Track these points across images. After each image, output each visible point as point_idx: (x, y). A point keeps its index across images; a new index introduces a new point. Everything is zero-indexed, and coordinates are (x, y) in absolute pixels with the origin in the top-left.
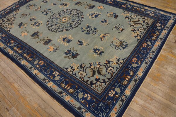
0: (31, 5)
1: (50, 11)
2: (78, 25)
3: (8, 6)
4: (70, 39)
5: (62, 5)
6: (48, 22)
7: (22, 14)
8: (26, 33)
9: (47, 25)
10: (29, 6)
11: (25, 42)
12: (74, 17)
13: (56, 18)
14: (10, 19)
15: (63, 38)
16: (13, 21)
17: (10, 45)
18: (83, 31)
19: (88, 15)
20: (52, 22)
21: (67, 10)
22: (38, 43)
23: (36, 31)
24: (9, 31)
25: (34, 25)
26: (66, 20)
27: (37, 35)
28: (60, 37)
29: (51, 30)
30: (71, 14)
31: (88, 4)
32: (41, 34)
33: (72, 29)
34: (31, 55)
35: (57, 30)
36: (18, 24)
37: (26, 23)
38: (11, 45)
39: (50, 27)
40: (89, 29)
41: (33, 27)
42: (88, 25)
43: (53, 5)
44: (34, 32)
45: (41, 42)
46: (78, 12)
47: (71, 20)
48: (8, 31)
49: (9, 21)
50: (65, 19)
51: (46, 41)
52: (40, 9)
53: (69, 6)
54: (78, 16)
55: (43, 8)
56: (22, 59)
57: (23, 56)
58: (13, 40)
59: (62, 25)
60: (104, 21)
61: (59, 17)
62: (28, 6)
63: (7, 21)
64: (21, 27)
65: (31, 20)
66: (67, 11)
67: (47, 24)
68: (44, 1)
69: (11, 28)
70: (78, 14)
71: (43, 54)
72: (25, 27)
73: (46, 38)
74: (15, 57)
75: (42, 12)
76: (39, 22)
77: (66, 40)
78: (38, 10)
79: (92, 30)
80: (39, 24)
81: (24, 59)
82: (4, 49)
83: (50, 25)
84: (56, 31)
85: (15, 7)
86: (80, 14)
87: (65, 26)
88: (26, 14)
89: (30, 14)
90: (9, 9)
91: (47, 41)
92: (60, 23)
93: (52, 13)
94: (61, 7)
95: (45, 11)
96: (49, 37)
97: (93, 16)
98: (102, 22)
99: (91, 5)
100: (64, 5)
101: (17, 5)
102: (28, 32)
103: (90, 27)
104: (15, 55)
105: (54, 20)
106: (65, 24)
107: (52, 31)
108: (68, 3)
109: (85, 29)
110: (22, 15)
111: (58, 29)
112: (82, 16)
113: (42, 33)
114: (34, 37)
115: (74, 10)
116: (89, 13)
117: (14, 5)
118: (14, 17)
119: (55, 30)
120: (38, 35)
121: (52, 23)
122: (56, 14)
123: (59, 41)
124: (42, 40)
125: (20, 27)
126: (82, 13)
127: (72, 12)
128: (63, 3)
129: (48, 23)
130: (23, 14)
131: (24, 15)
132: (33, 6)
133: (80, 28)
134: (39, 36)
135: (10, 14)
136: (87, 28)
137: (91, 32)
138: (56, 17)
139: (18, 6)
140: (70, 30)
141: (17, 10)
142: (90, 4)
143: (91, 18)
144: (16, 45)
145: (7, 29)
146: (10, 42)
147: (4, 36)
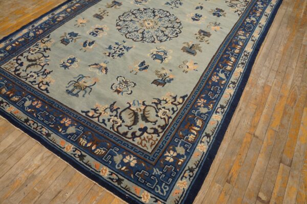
17: (224, 80)
24: (183, 98)
48: (186, 98)
57: (239, 54)
81: (245, 50)
144: (221, 70)
145: (180, 104)
146: (216, 81)
147: (201, 102)
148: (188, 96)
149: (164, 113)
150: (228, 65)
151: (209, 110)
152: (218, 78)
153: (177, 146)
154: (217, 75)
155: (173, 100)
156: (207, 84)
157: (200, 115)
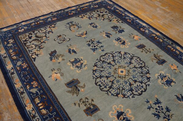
0: (74, 23)
1: (100, 45)
2: (142, 92)
3: (42, 15)
4: (128, 119)
5: (117, 40)
6: (95, 65)
7: (59, 35)
8: (59, 75)
9: (94, 72)
10: (70, 24)
11: (54, 93)
12: (135, 71)
13: (108, 64)
14: (40, 37)
15: (118, 112)
16: (43, 42)
17: (30, 89)
18: (149, 108)
19: (157, 75)
20: (102, 69)
21: (125, 53)
22: (75, 104)
23: (75, 78)
24: (35, 59)
25: (74, 64)
26: (124, 74)
27: (75, 86)
28: (113, 107)
29: (99, 85)
30: (131, 63)
31: (156, 53)
32: (83, 88)
33: (133, 97)
35: (108, 90)
36: (50, 52)
37: (62, 54)
39: (98, 78)
40: (159, 107)
41: (72, 68)
42: (156, 96)
43: (104, 35)
44: (71, 79)
45: (81, 105)
46: (141, 64)
47: (132, 77)
48: (33, 60)
49: (38, 40)
50: (122, 72)
51: (89, 106)
52: (85, 36)
53: (128, 47)
54: (142, 73)
55: (90, 36)
58: (37, 80)
59: (118, 81)
60: (180, 97)
61: (113, 63)
62: (68, 24)
63: (35, 40)
64: (53, 61)
65: (70, 52)
66: (125, 56)
67: (93, 71)
68: (92, 24)
69: (37, 55)
70: (141, 67)
72: (59, 63)
73: (90, 101)
75: (88, 43)
76: (82, 62)
77: (122, 117)
78: (83, 37)
79: (162, 109)
80: (82, 64)
82: (19, 94)
83: (97, 74)
84: (107, 91)
85: (51, 18)
86: (145, 70)
87: (121, 86)
88: (64, 38)
89: (70, 39)
90: (43, 20)
91: (92, 107)
92: (115, 76)
93: (103, 50)
94: (116, 43)
95: (92, 43)
96: (94, 100)
97: (165, 80)
98: (178, 98)
99: (159, 56)
100: (121, 41)
101: (54, 17)
102: (62, 75)
103: (160, 103)
105: (105, 65)
106: (122, 81)
107: (101, 89)
108: (127, 40)
109: (153, 106)
110: (59, 36)
111: (110, 87)
112: (148, 75)
113: (84, 85)
114: (70, 89)
115: (136, 58)
116: (157, 73)
117: (51, 15)
118: (46, 36)
119: (106, 87)
120: (77, 88)
121: (101, 71)
122: (109, 54)
123: (111, 117)
124: (83, 102)
125: (51, 60)
126: (147, 69)
127: (133, 61)
128: (120, 39)
129: (95, 68)
130: (60, 36)
131: (61, 39)
132: (76, 27)
133: (144, 98)
134: (79, 90)
135: (41, 29)
136: (155, 104)
137: (162, 115)
138: (108, 61)
139: (55, 19)
140: (128, 97)
141: (53, 26)
142: (159, 55)
143: (161, 84)
144: (39, 93)
145: (32, 55)
146: (32, 83)
147: (25, 66)
148: (34, 62)
149: (32, 47)
150: (40, 102)
151: (17, 66)
152: (34, 86)
153: (12, 44)
154: (36, 87)
156: (34, 76)
157: (18, 60)
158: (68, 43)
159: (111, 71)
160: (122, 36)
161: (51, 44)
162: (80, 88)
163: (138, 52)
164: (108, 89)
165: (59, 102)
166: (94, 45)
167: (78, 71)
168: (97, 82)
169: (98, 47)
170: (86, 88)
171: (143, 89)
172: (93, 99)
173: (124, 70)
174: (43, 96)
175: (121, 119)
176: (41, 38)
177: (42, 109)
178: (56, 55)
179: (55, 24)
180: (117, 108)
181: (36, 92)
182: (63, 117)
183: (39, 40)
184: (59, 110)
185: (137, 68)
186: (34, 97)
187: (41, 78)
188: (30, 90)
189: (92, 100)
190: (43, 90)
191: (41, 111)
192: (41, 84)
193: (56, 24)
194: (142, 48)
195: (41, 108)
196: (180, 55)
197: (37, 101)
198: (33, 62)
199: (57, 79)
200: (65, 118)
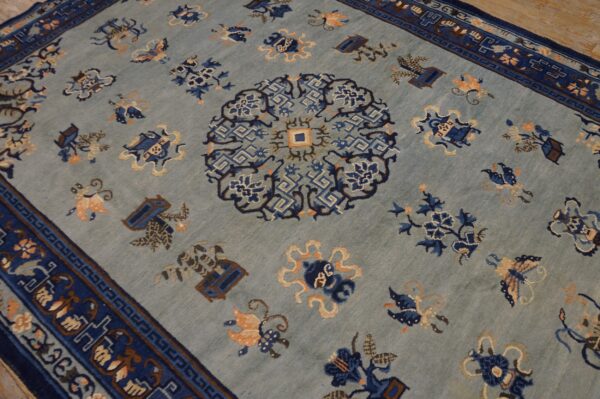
0: (118, 24)
1: (216, 72)
2: (375, 184)
3: (6, 19)
4: (344, 278)
5: (272, 44)
6: (211, 139)
7: (76, 74)
8: (98, 199)
9: (210, 161)
10: (109, 29)
11: (93, 257)
12: (343, 125)
13: (252, 123)
14: (15, 97)
15: (306, 264)
16: (29, 109)
17: (14, 267)
18: (406, 229)
19: (416, 121)
20: (232, 146)
21: (304, 77)
22: (165, 275)
23: (152, 195)
24: (10, 170)
25: (141, 152)
26: (307, 142)
27: (157, 219)
28: (289, 254)
29: (234, 197)
30: (325, 103)
31: (404, 54)
32: (181, 218)
33: (348, 207)
34: (138, 359)
35: (265, 205)
36: (57, 136)
37: (96, 130)
38: (19, 271)
39: (223, 176)
40: (436, 217)
41: (135, 165)
42: (423, 187)
43: (226, 38)
44: (139, 202)
45: (185, 274)
46: (361, 98)
47: (334, 146)
48: (5, 174)
49: (9, 107)
50: (300, 137)
51: (210, 270)
52: (162, 55)
53: (308, 54)
54: (366, 125)
55: (180, 52)
56: (83, 381)
57: (88, 359)
58: (31, 235)
59: (291, 171)
60: (500, 171)
61: (266, 118)
62: (101, 29)
64: (73, 159)
65: (120, 118)
66: (303, 87)
67: (207, 157)
68: (180, 10)
69: (17, 156)
70: (361, 109)
71: (204, 362)
72: (93, 161)
73: (211, 254)
74: (45, 357)
75: (175, 75)
76: (165, 139)
77: (321, 278)
78: (157, 59)
79: (448, 222)
80: (166, 146)
81: (98, 387)
83: (221, 164)
84: (260, 210)
85: (41, 25)
86: (374, 115)
87: (306, 181)
88: (97, 80)
89: (114, 78)
90: (11, 37)
91: (220, 271)
92: (278, 156)
93: (228, 86)
94: (269, 53)
95: (190, 70)
96: (224, 247)
97: (444, 131)
98: (493, 175)
99: (417, 61)
100: (283, 43)
101: (50, 17)
102: (108, 196)
103: (438, 204)
104: (44, 348)
105: (240, 130)
106: (303, 167)
107: (239, 209)
108: (304, 35)
109: (419, 218)
110: (76, 79)
111: (270, 195)
112: (388, 129)
113: (185, 210)
114: (142, 233)
115: (340, 84)
116: (415, 116)
117: (36, 16)
118: (32, 88)
119: (254, 198)
120: (162, 223)
121: (233, 152)
122: (249, 94)
123: (286, 284)
124: (191, 262)
125: (65, 157)
126: (383, 108)
127: (332, 96)
128: (279, 36)
129: (212, 146)
130: (81, 75)
131: (86, 83)
132: (130, 35)
133: (384, 203)
134: (170, 230)
135: (13, 68)
136: (424, 211)
137: (449, 240)
138: (251, 116)
139: (54, 24)
140: (333, 209)
141: (51, 48)
142: (414, 56)
143: (433, 145)
144: (46, 272)
146: (17, 248)
148: (9, 180)
150: (55, 299)
152: (24, 255)
154: (33, 257)
155: (13, 152)
156: (20, 224)
158: (111, 93)
159: (265, 143)
160: (286, 24)
161: (55, 110)
162: (171, 223)
163: (347, 64)
164: (261, 201)
165: (113, 283)
166: (194, 77)
167: (157, 171)
168: (223, 189)
169: (209, 81)
170: (191, 216)
171: (376, 176)
172: (219, 245)
173: (306, 132)
174: (62, 277)
175: (319, 285)
176: (19, 97)
177: (63, 318)
178: (77, 140)
179: (55, 41)
180: (302, 254)
181: (36, 270)
182: (134, 325)
183: (14, 106)
184: (118, 306)
185: (347, 114)
186: (30, 289)
187: (43, 225)
188: (13, 270)
189: (218, 249)
190: (56, 259)
191: (63, 324)
192: (47, 241)
193: (60, 40)
194: (357, 49)
195: (59, 315)
196: (486, 44)
197: (44, 297)
198: (5, 180)
199: (94, 215)
200: (141, 326)
